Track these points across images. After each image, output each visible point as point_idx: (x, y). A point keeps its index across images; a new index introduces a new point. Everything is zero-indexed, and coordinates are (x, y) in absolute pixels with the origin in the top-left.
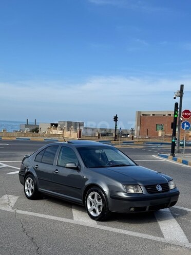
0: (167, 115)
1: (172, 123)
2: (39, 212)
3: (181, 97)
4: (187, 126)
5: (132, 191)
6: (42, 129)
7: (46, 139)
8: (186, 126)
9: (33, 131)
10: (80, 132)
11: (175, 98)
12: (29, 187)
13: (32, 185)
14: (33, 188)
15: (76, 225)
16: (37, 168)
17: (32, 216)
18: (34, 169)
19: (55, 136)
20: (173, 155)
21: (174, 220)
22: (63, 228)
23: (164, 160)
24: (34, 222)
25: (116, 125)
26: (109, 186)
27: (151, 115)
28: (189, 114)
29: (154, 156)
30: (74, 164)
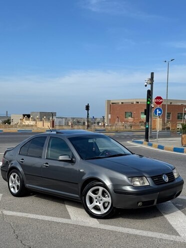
0: (135, 103)
1: (145, 110)
2: (30, 212)
3: (152, 84)
4: (160, 112)
5: (138, 183)
6: (13, 120)
7: (19, 130)
8: (158, 112)
9: (5, 122)
10: (53, 122)
11: (146, 86)
12: (14, 183)
13: (18, 180)
14: (19, 184)
15: (76, 226)
16: (22, 162)
17: (23, 218)
18: (20, 164)
19: (28, 127)
20: (147, 141)
21: (179, 211)
22: (62, 230)
23: (139, 145)
24: (27, 225)
25: (88, 114)
26: (111, 179)
27: (120, 104)
28: (161, 101)
29: (128, 142)
30: (67, 156)
